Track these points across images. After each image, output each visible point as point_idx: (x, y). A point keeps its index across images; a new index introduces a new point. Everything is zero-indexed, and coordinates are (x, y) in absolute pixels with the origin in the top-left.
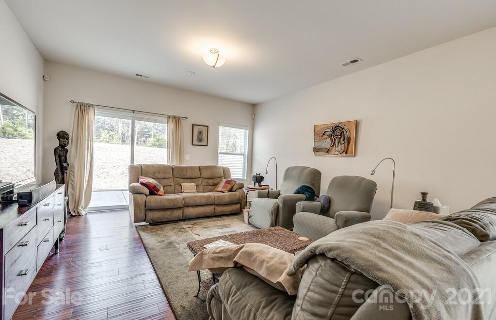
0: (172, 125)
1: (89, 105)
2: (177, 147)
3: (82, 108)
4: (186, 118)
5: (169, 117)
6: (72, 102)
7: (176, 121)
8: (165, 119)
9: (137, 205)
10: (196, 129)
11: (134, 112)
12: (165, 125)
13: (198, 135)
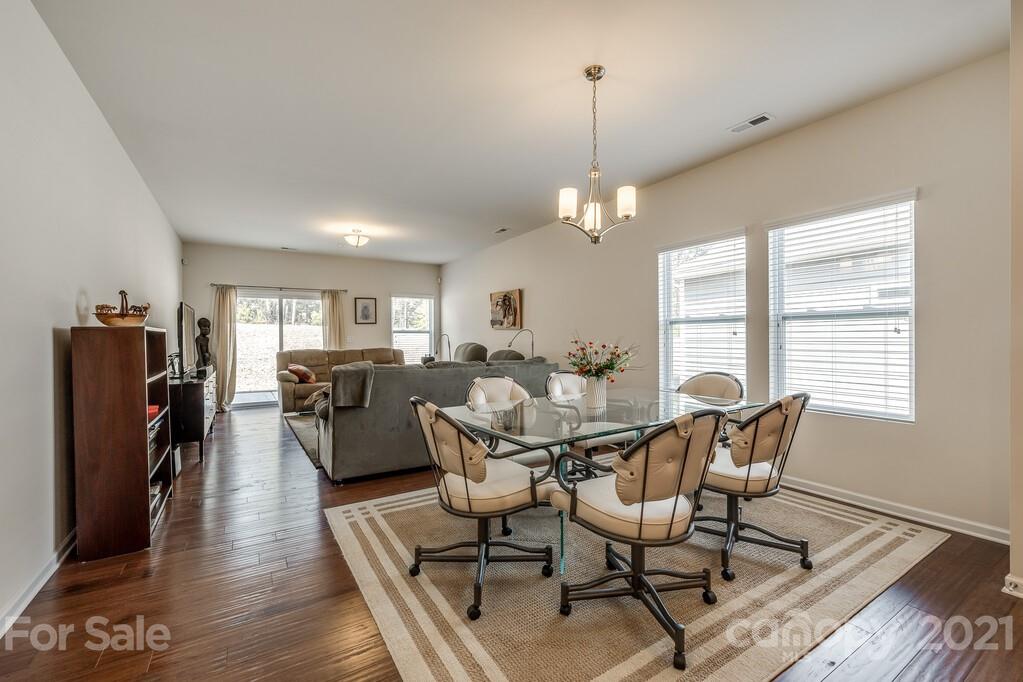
0: (327, 301)
1: (231, 287)
2: (335, 326)
3: (223, 291)
4: (346, 291)
5: (324, 292)
6: (211, 284)
7: (332, 296)
8: (319, 295)
9: (285, 394)
10: (360, 303)
11: (282, 290)
12: (319, 302)
13: (363, 311)
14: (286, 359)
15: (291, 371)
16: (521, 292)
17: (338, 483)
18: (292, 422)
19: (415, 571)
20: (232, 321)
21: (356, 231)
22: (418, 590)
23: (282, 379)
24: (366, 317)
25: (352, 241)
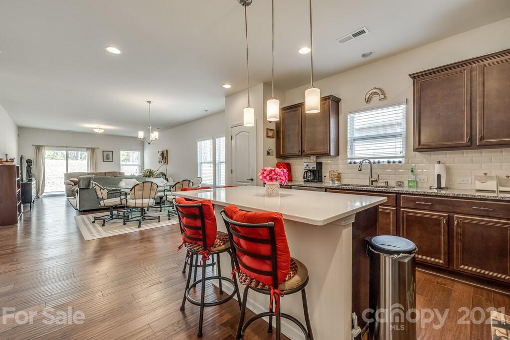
0: (89, 152)
1: (42, 146)
2: (93, 162)
3: (38, 148)
4: (98, 148)
5: (88, 148)
6: (33, 145)
7: (92, 150)
8: (85, 149)
9: (68, 190)
10: (105, 153)
11: (68, 148)
12: (85, 153)
13: (106, 156)
14: (68, 176)
15: (71, 181)
16: (167, 151)
17: (81, 212)
18: (70, 200)
19: (94, 222)
20: (43, 159)
21: (99, 128)
22: (95, 227)
23: (66, 184)
24: (108, 159)
25: (97, 131)
